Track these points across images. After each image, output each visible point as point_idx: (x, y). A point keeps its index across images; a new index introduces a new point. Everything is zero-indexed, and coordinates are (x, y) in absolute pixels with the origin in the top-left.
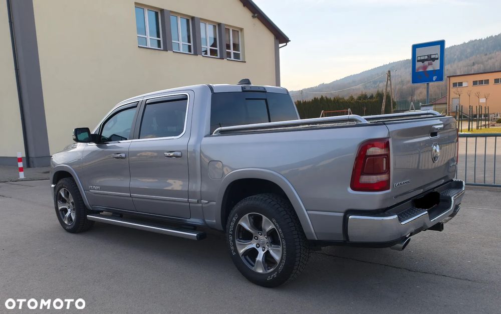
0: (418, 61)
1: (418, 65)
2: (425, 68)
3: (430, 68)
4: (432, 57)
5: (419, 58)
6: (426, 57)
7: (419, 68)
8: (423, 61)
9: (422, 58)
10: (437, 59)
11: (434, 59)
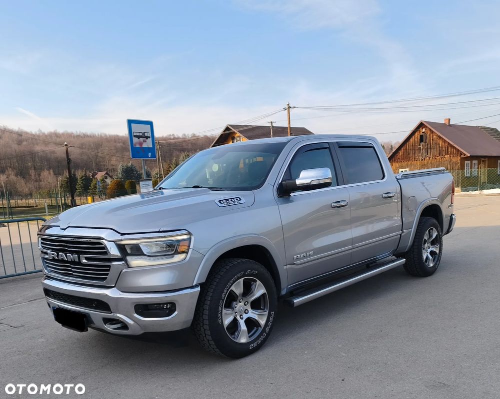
0: (135, 136)
1: (135, 140)
2: (141, 144)
3: (144, 145)
4: (146, 135)
5: (135, 134)
6: (141, 134)
7: (136, 143)
8: (139, 137)
9: (138, 134)
10: (149, 137)
11: (147, 137)
